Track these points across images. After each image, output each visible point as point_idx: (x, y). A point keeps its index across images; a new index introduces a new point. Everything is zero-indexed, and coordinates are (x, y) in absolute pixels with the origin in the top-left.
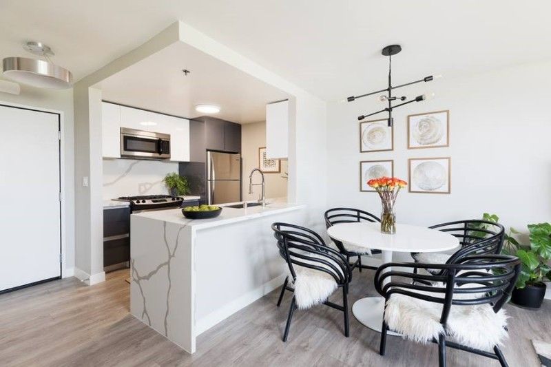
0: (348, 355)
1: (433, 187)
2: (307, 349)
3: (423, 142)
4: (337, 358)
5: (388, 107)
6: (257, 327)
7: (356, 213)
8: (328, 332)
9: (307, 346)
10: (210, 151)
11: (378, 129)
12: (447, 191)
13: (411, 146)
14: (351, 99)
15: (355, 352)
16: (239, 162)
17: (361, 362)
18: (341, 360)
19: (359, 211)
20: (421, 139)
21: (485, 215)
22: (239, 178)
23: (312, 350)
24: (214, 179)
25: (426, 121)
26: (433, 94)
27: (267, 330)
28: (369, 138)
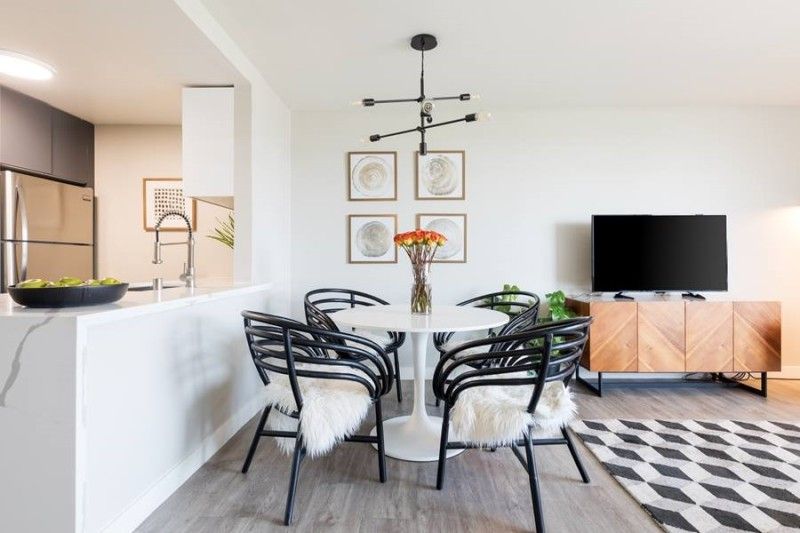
0: (397, 507)
1: (448, 254)
2: (332, 521)
3: (434, 191)
4: (385, 517)
5: (420, 125)
6: (220, 520)
7: (348, 296)
8: (352, 486)
9: (331, 518)
10: (13, 170)
11: (376, 166)
12: (462, 259)
13: (420, 196)
14: (369, 102)
15: (405, 499)
16: (91, 203)
17: (419, 509)
18: (392, 516)
19: (353, 293)
20: (433, 187)
21: (506, 287)
22: (91, 242)
23: (343, 519)
24: (25, 237)
25: (438, 161)
26: (489, 115)
27: (243, 519)
28: (361, 178)
